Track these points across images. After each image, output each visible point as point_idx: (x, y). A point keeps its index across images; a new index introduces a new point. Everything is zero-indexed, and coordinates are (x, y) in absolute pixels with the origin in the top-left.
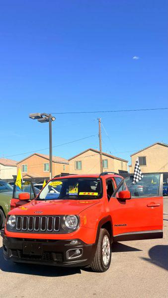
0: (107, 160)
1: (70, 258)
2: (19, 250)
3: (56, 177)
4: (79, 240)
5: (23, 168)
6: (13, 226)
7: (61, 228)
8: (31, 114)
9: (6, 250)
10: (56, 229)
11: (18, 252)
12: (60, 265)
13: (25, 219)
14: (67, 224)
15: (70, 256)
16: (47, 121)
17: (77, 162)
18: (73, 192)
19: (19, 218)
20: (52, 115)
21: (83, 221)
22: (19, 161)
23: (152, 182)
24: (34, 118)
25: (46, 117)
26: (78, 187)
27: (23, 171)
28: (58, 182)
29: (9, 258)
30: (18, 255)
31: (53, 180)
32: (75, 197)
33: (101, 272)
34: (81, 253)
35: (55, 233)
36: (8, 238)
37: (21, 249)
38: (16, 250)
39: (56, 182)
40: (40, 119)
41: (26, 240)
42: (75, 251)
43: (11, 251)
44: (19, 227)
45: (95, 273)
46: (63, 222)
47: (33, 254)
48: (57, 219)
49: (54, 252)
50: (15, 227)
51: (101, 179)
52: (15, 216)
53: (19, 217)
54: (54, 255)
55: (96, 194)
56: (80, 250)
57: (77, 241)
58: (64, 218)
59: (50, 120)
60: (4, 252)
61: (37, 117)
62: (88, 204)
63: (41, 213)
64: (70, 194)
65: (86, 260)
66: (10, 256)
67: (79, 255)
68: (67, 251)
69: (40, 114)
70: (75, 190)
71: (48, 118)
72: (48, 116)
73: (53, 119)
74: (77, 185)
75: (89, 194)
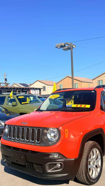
1: (49, 171)
7: (42, 140)
8: (57, 45)
10: (38, 140)
13: (14, 128)
14: (49, 137)
16: (69, 49)
17: (99, 81)
19: (10, 127)
20: (73, 44)
21: (64, 135)
24: (59, 47)
26: (74, 99)
34: (61, 167)
35: (37, 144)
38: (7, 157)
39: (55, 95)
40: (64, 48)
42: (56, 164)
43: (4, 156)
47: (17, 162)
48: (39, 131)
49: (35, 164)
51: (95, 91)
55: (88, 106)
56: (61, 164)
57: (57, 155)
58: (46, 130)
59: (71, 48)
61: (62, 46)
63: (27, 125)
64: (67, 106)
65: (66, 175)
66: (4, 161)
67: (59, 169)
68: (46, 164)
69: (63, 43)
70: (72, 102)
71: (69, 46)
72: (70, 44)
73: (74, 46)
74: (73, 98)
75: (81, 106)
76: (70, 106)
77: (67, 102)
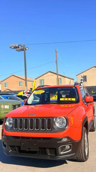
0: (61, 79)
1: (62, 153)
2: (17, 146)
3: (38, 87)
4: (68, 138)
5: (5, 85)
6: (11, 126)
7: (53, 128)
8: (11, 45)
9: (5, 146)
11: (16, 148)
12: (54, 159)
13: (21, 120)
14: (57, 125)
15: (61, 152)
16: (22, 50)
17: (41, 80)
18: (54, 98)
20: (26, 46)
21: (71, 122)
22: (2, 80)
23: (92, 92)
24: (13, 48)
25: (22, 47)
27: (5, 87)
28: (42, 91)
29: (8, 153)
30: (16, 150)
31: (36, 90)
32: (55, 102)
33: (84, 161)
34: (70, 148)
35: (48, 132)
36: (7, 136)
37: (19, 146)
38: (14, 147)
39: (40, 91)
40: (18, 49)
41: (23, 138)
42: (65, 147)
43: (9, 147)
44: (16, 127)
45: (79, 163)
46: (54, 123)
47: (29, 150)
48: (49, 120)
49: (48, 148)
50: (12, 127)
51: (76, 88)
52: (12, 118)
53: (15, 119)
54: (48, 151)
56: (70, 146)
57: (66, 139)
58: (54, 119)
59: (25, 49)
60: (4, 147)
61: (16, 47)
62: (72, 107)
63: (35, 116)
64: (51, 100)
65: (74, 154)
66: (10, 152)
67: (69, 150)
68: (60, 147)
69: (17, 45)
70: (55, 97)
71: (23, 48)
72: (23, 46)
73: (27, 49)
74: (57, 93)
75: (68, 99)
76: (53, 100)
77: (51, 96)
